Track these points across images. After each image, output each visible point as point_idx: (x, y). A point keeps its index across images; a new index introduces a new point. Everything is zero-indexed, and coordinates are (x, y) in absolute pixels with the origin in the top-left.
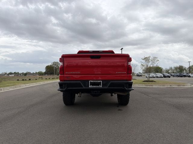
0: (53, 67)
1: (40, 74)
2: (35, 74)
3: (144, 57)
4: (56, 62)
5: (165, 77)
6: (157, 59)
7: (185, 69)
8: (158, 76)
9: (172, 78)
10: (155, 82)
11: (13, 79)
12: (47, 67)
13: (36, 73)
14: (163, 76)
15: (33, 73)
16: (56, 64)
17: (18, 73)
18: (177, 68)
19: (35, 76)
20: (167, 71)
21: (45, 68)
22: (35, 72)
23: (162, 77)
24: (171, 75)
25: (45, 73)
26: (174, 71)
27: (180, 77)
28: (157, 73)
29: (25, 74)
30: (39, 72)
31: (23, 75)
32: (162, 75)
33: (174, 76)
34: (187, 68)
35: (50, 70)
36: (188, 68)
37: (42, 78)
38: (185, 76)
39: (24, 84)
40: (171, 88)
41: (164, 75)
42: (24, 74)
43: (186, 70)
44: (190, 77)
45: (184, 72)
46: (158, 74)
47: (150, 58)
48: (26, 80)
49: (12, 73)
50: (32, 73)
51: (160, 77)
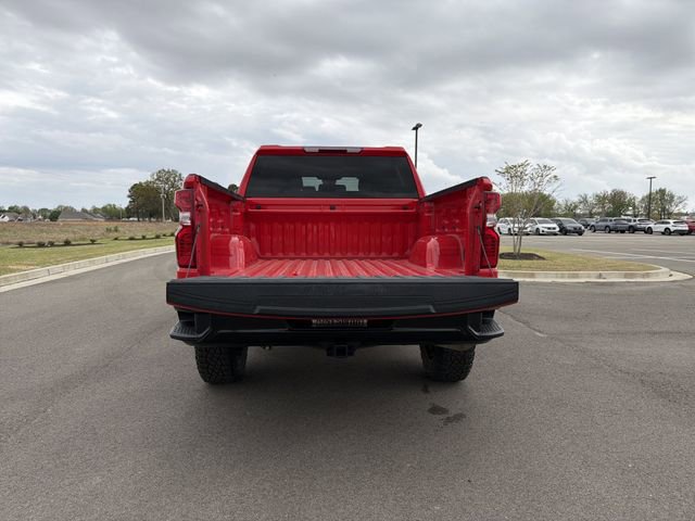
0: (157, 191)
1: (111, 214)
2: (90, 214)
3: (505, 166)
4: (168, 172)
5: (565, 234)
6: (554, 173)
7: (631, 203)
8: (541, 229)
9: (588, 235)
10: (540, 258)
11: (7, 234)
12: (132, 188)
13: (95, 210)
14: (558, 229)
15: (84, 211)
16: (167, 179)
17: (26, 209)
18: (604, 198)
19: (91, 220)
20: (571, 211)
21: (128, 193)
22: (89, 208)
23: (556, 234)
24: (586, 226)
25: (129, 213)
26: (594, 211)
27: (617, 231)
28: (536, 219)
29: (54, 216)
30: (104, 209)
31: (45, 217)
32: (555, 225)
33: (594, 229)
34: (640, 198)
35: (147, 203)
36: (643, 199)
37: (116, 230)
38: (633, 230)
39: (43, 264)
40: (603, 284)
41: (560, 225)
42: (49, 214)
43: (634, 207)
44: (652, 233)
45: (629, 213)
46: (540, 222)
47: (529, 170)
48: (52, 244)
49: (4, 211)
50: (79, 209)
51: (548, 234)
